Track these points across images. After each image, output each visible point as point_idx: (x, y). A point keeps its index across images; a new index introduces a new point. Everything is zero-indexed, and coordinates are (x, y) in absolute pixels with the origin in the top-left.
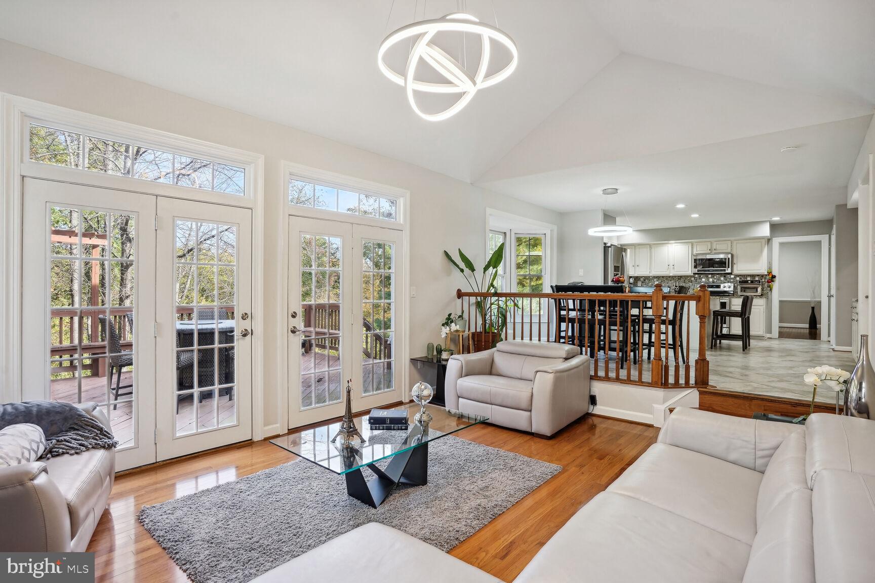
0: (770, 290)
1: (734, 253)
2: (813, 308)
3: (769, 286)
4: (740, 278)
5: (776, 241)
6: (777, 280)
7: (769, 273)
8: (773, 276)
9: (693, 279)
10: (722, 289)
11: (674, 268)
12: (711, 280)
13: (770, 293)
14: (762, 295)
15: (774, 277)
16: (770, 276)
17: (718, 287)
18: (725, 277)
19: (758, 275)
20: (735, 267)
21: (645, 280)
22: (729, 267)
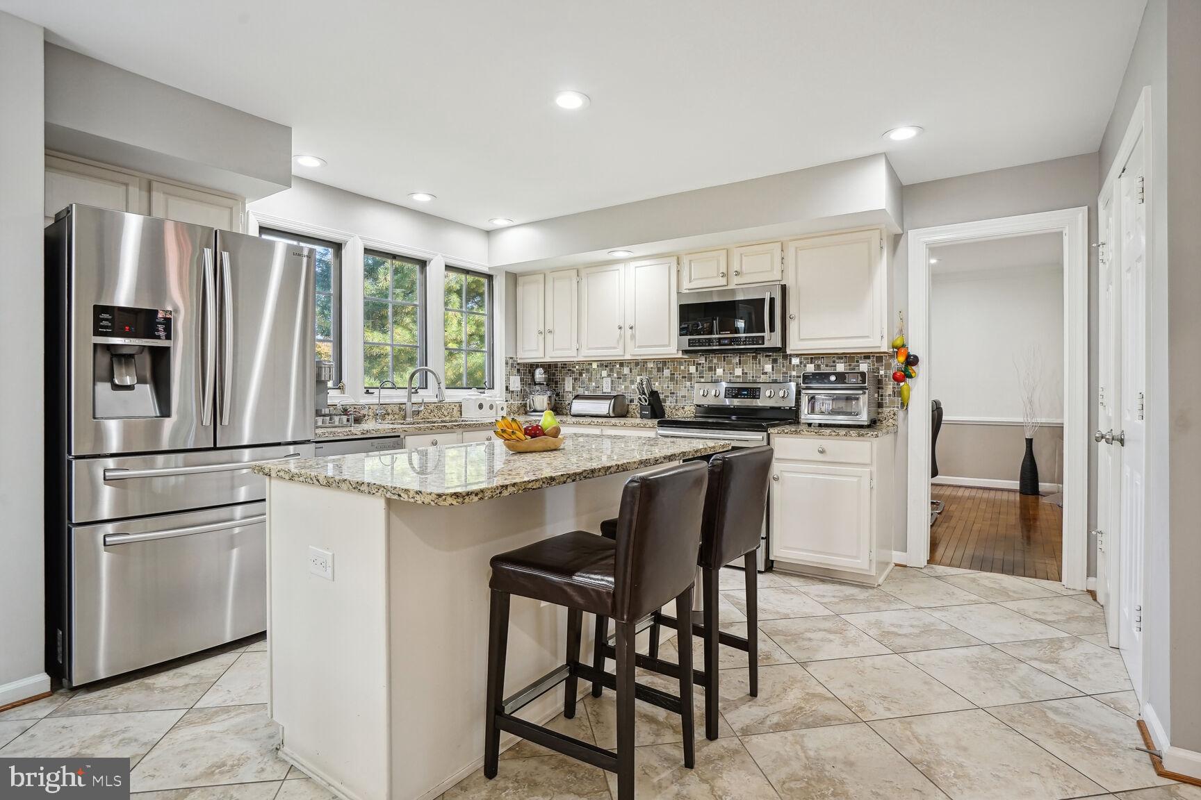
0: (903, 405)
1: (789, 283)
2: (1029, 442)
3: (898, 393)
4: (818, 367)
5: (918, 240)
6: (921, 370)
7: (899, 348)
8: (908, 356)
9: (692, 369)
10: (765, 400)
11: (633, 337)
12: (738, 372)
13: (901, 414)
14: (873, 424)
15: (912, 361)
16: (902, 359)
17: (753, 393)
18: (775, 361)
19: (867, 356)
20: (792, 327)
21: (581, 374)
22: (772, 329)
